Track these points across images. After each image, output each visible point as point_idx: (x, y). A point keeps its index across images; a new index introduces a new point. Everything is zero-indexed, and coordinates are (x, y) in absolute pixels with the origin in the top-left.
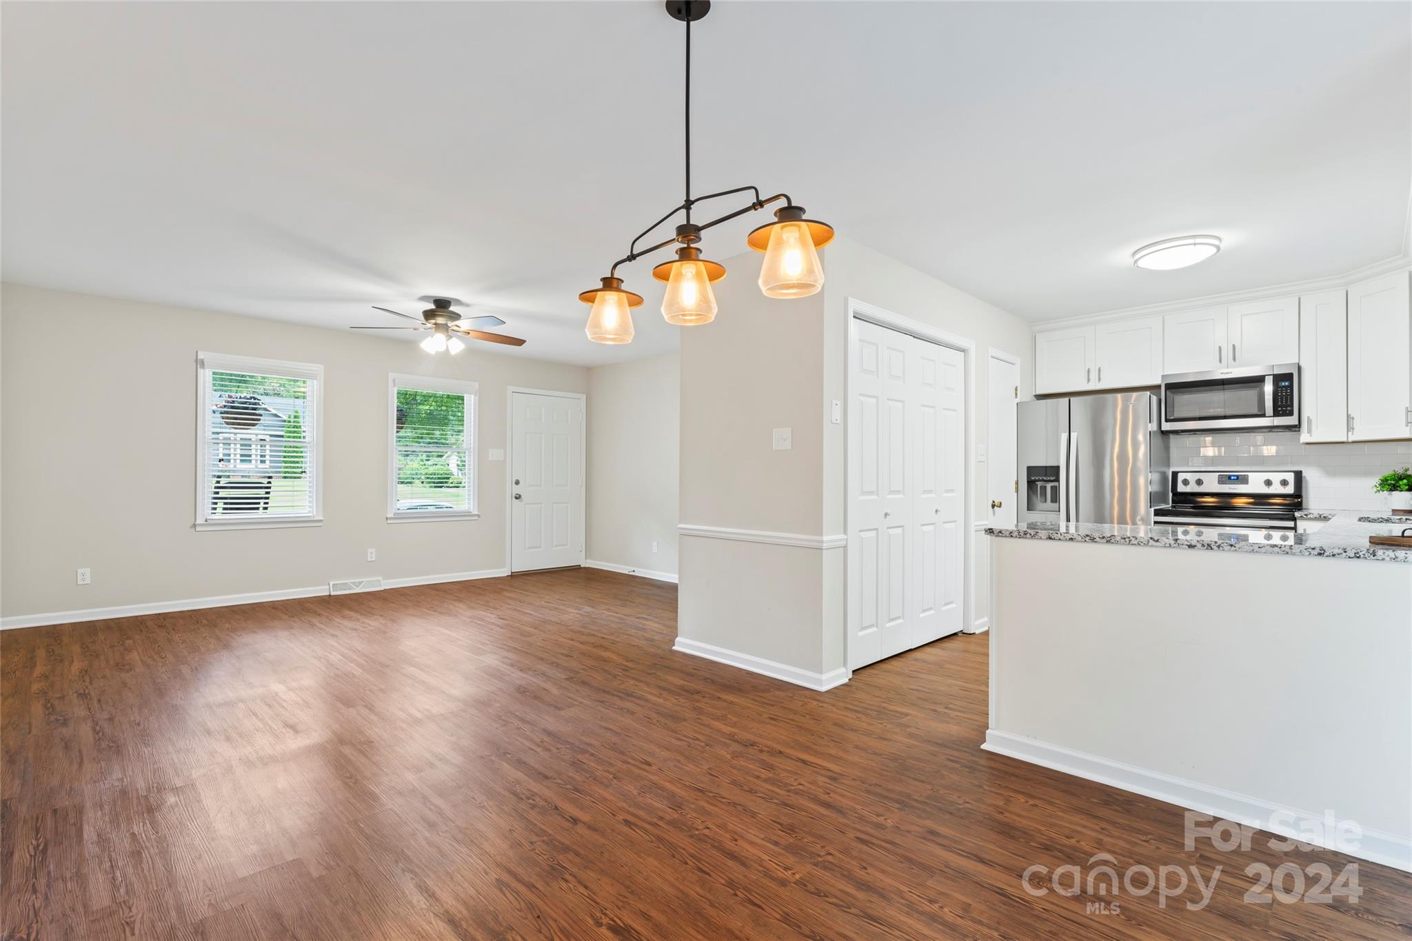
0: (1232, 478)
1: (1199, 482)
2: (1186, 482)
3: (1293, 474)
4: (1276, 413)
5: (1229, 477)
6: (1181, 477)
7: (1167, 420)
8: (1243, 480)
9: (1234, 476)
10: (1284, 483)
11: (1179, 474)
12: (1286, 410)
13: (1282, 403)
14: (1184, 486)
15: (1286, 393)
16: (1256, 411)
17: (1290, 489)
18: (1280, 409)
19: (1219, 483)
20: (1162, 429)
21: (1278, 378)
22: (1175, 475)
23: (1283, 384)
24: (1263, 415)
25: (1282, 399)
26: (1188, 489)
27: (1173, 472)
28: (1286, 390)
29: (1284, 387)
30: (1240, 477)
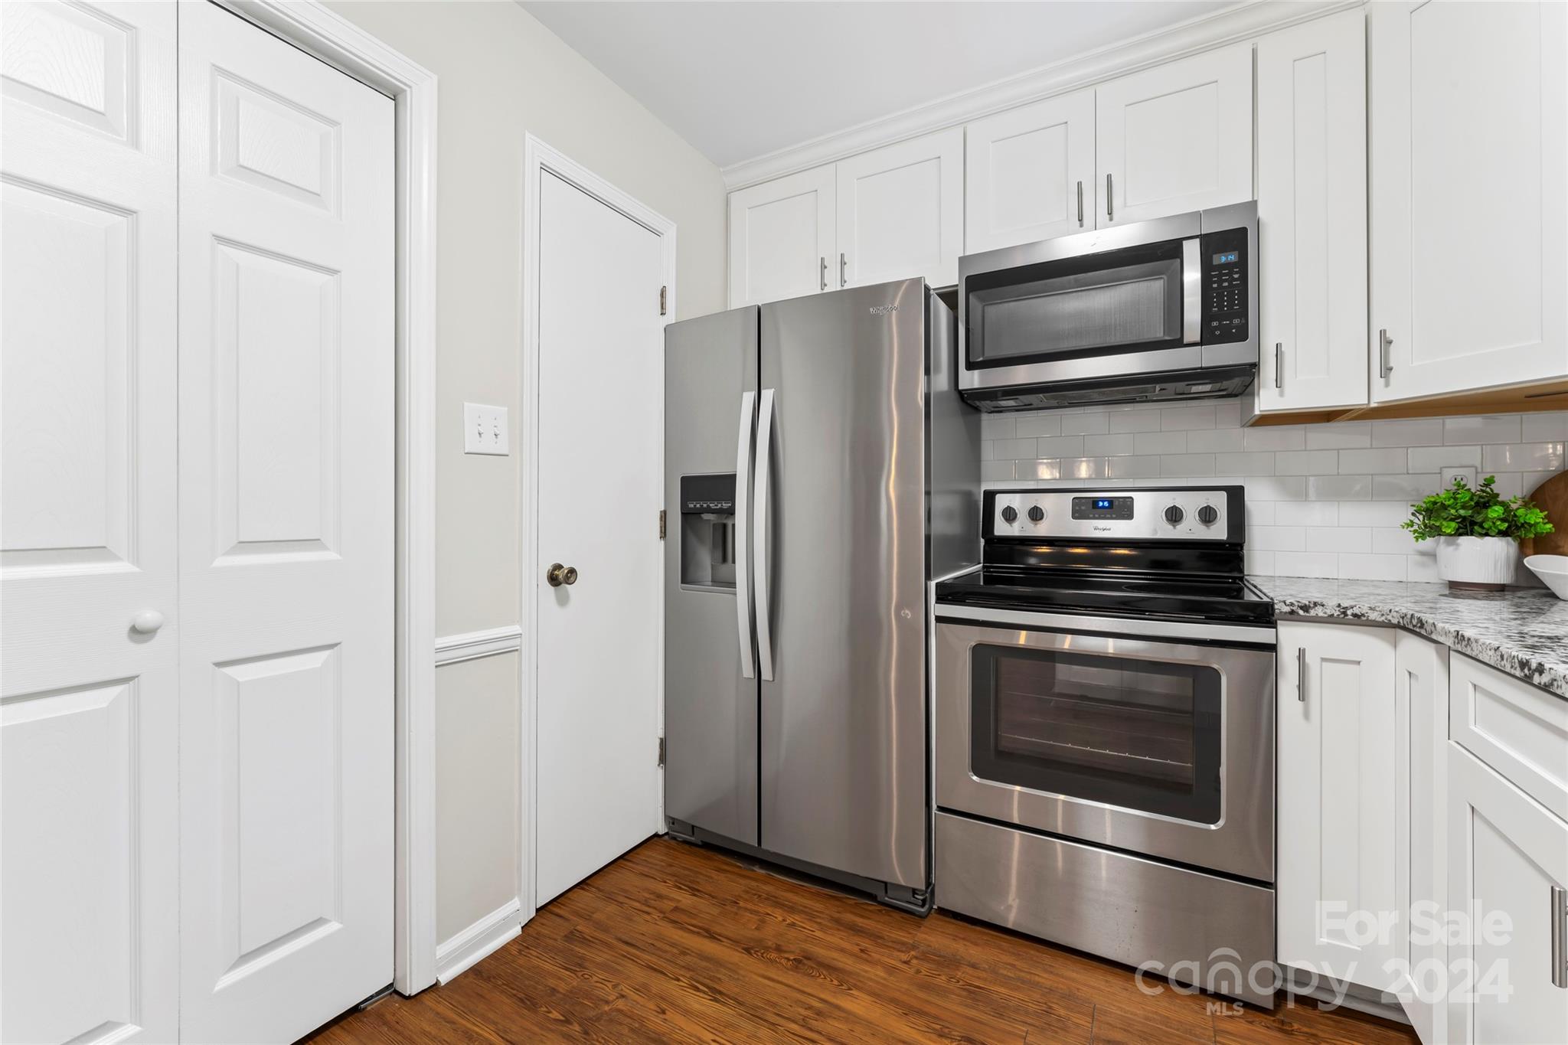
0: (1101, 504)
1: (1036, 514)
2: (1010, 515)
3: (1225, 494)
4: (1208, 337)
5: (1095, 502)
6: (1001, 502)
7: (970, 366)
8: (1122, 509)
9: (1103, 499)
10: (1207, 515)
11: (998, 497)
12: (1230, 326)
13: (1220, 306)
14: (1006, 525)
15: (1230, 281)
16: (1159, 334)
17: (1219, 531)
18: (1215, 324)
19: (1074, 517)
20: (960, 388)
21: (1211, 244)
22: (990, 496)
23: (1223, 259)
24: (1178, 343)
25: (1220, 296)
26: (1014, 530)
27: (986, 493)
28: (1230, 274)
29: (1228, 265)
30: (1116, 503)
